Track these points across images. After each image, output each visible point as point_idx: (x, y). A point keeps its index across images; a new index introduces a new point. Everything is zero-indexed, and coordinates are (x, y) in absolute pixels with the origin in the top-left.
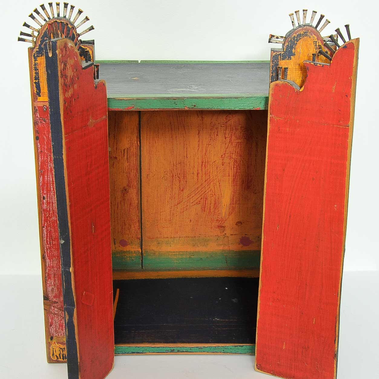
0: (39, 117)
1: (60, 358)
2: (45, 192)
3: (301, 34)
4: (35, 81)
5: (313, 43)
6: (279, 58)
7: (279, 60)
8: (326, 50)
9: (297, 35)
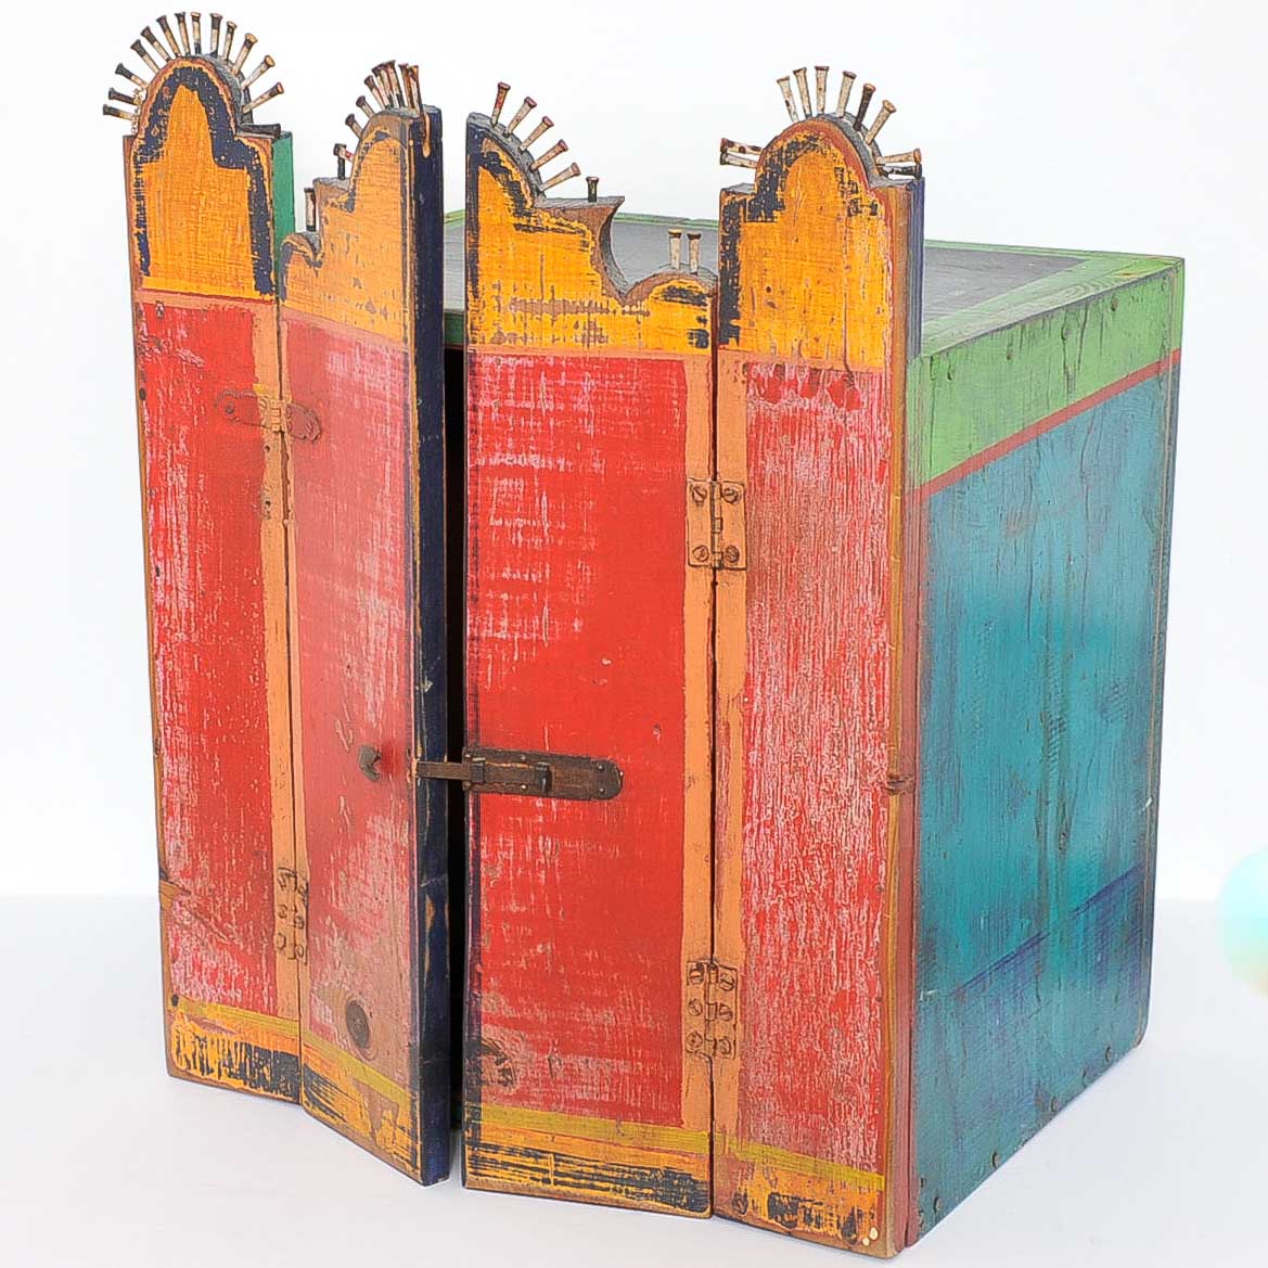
0: (146, 334)
1: (195, 1068)
2: (160, 554)
3: (797, 143)
4: (136, 230)
5: (833, 176)
6: (741, 214)
7: (742, 219)
8: (874, 198)
9: (788, 145)
